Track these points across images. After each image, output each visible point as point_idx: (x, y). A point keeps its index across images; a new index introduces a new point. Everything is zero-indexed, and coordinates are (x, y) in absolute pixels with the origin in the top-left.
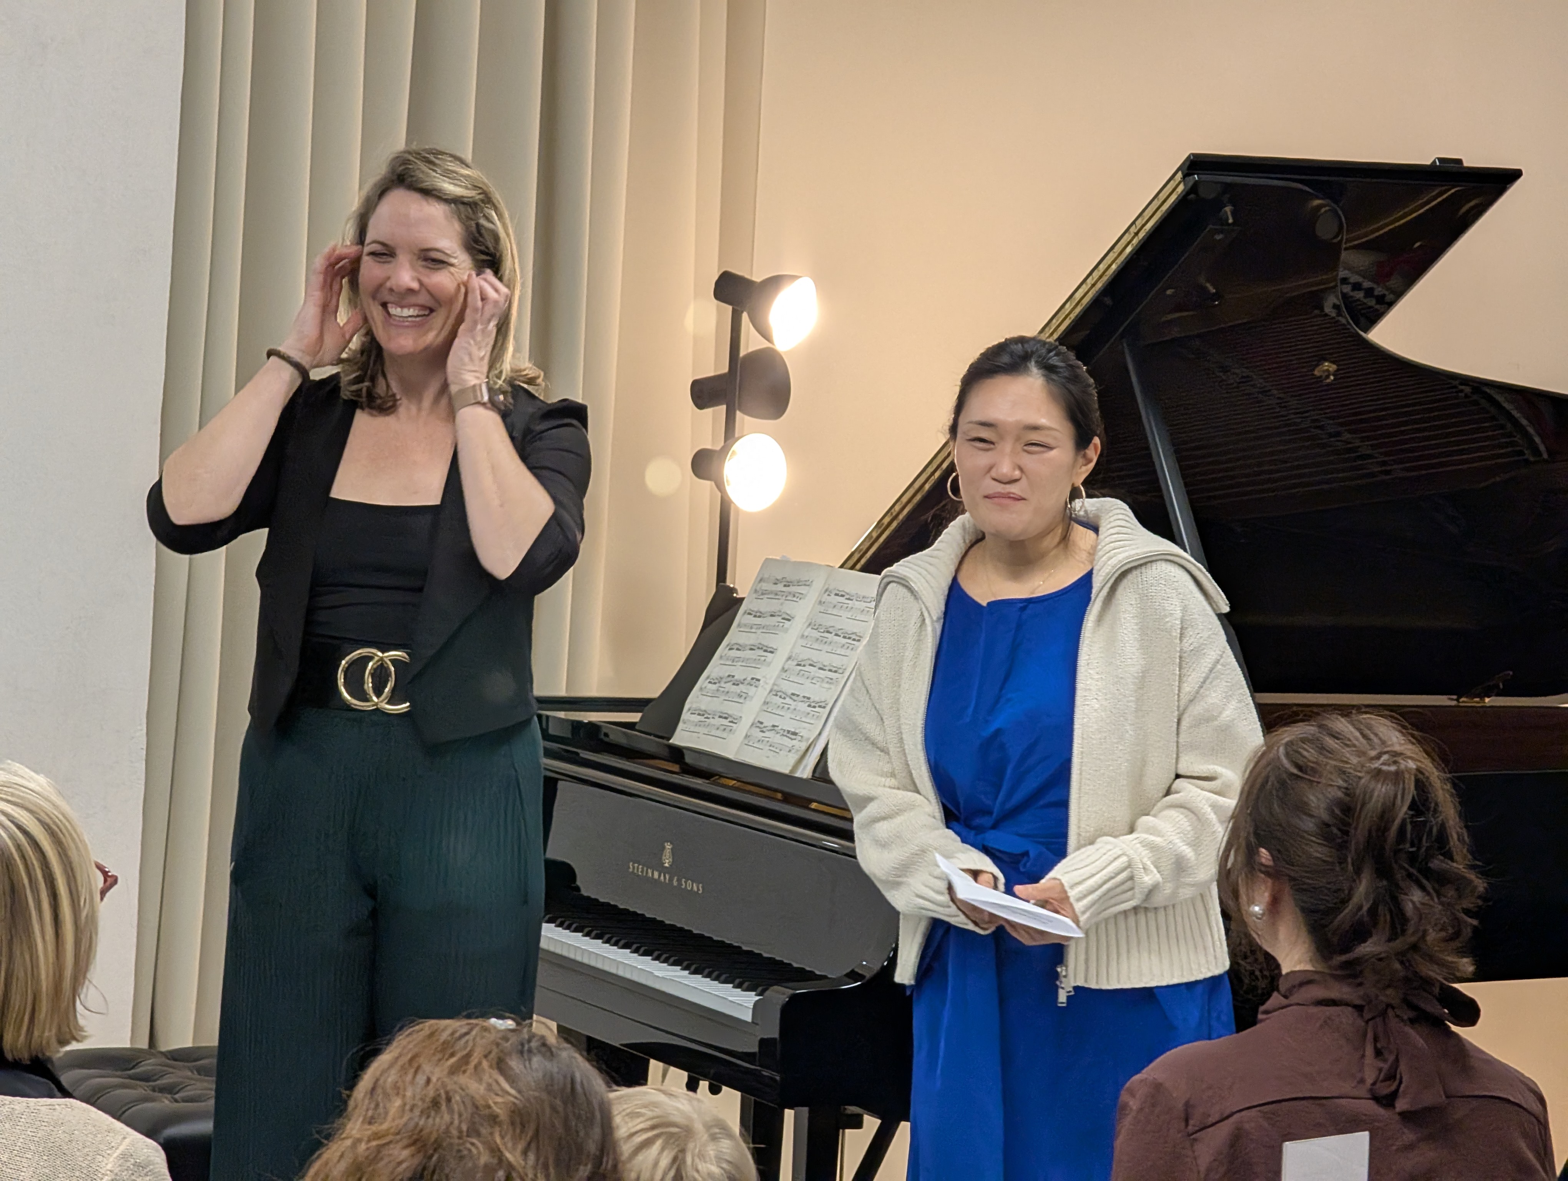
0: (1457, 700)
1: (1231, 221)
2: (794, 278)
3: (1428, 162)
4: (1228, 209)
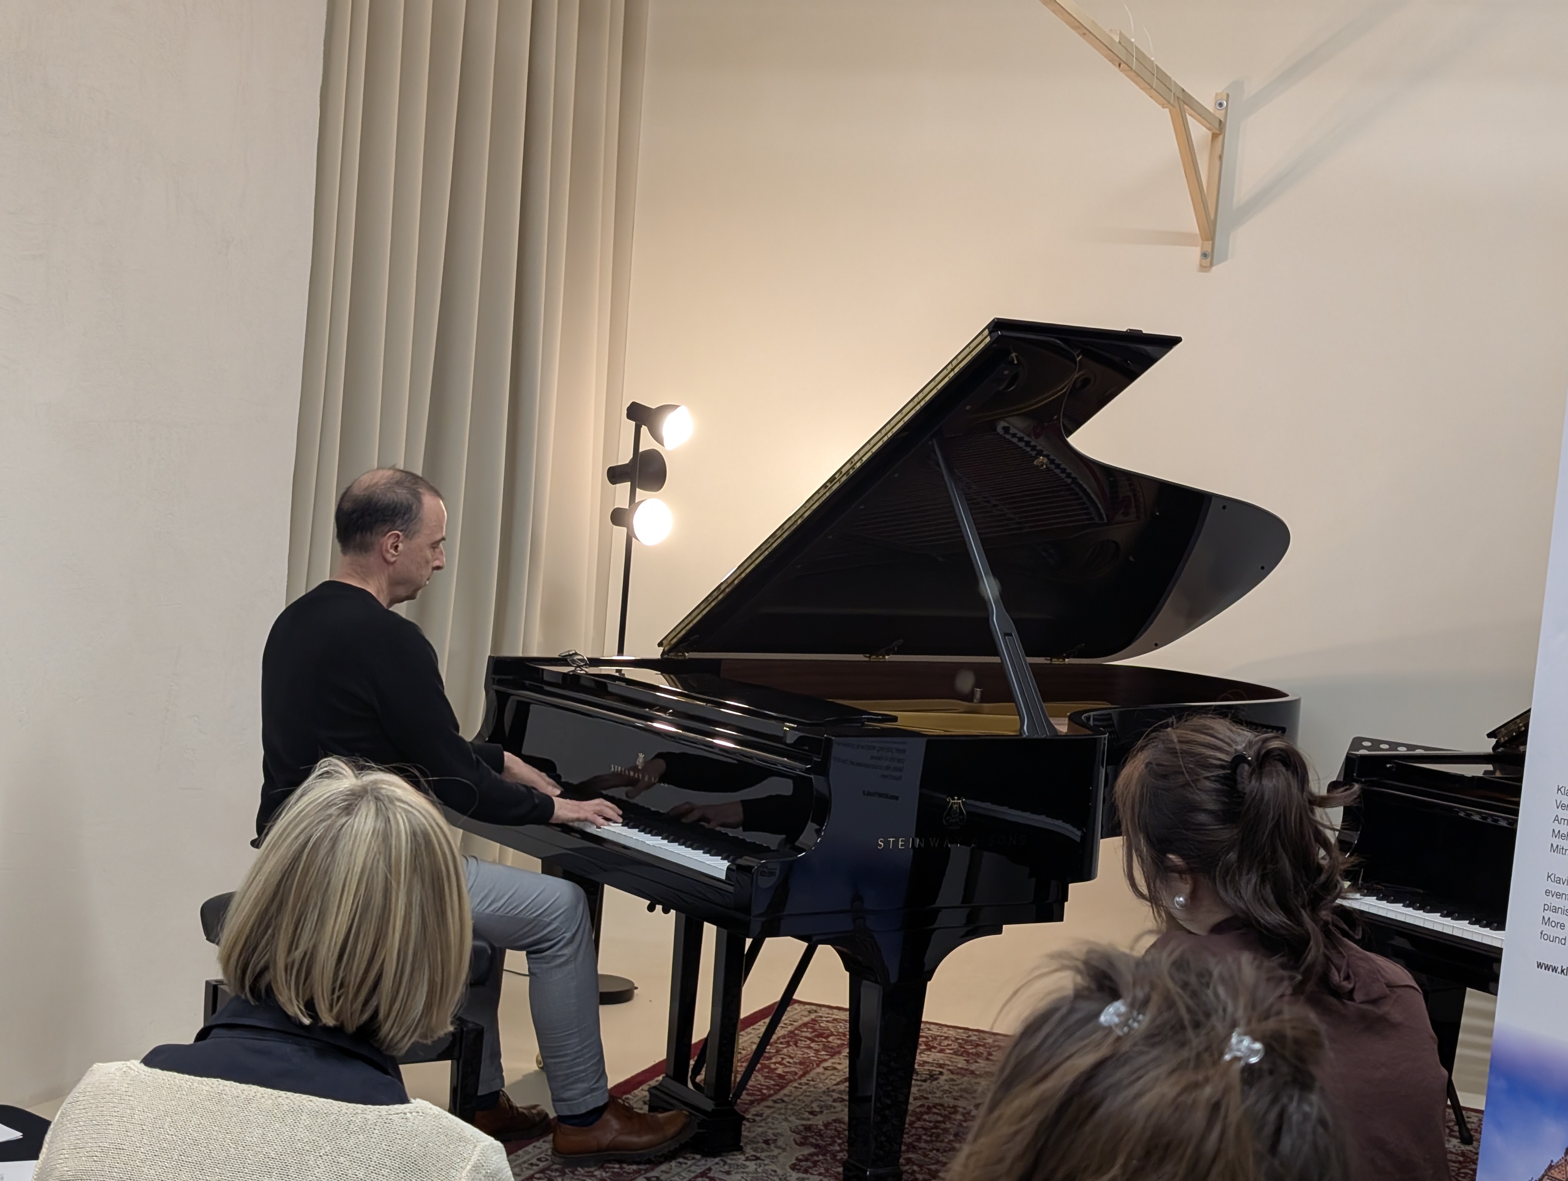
0: (1051, 660)
1: (1016, 362)
2: (676, 406)
3: (1124, 330)
4: (1014, 355)
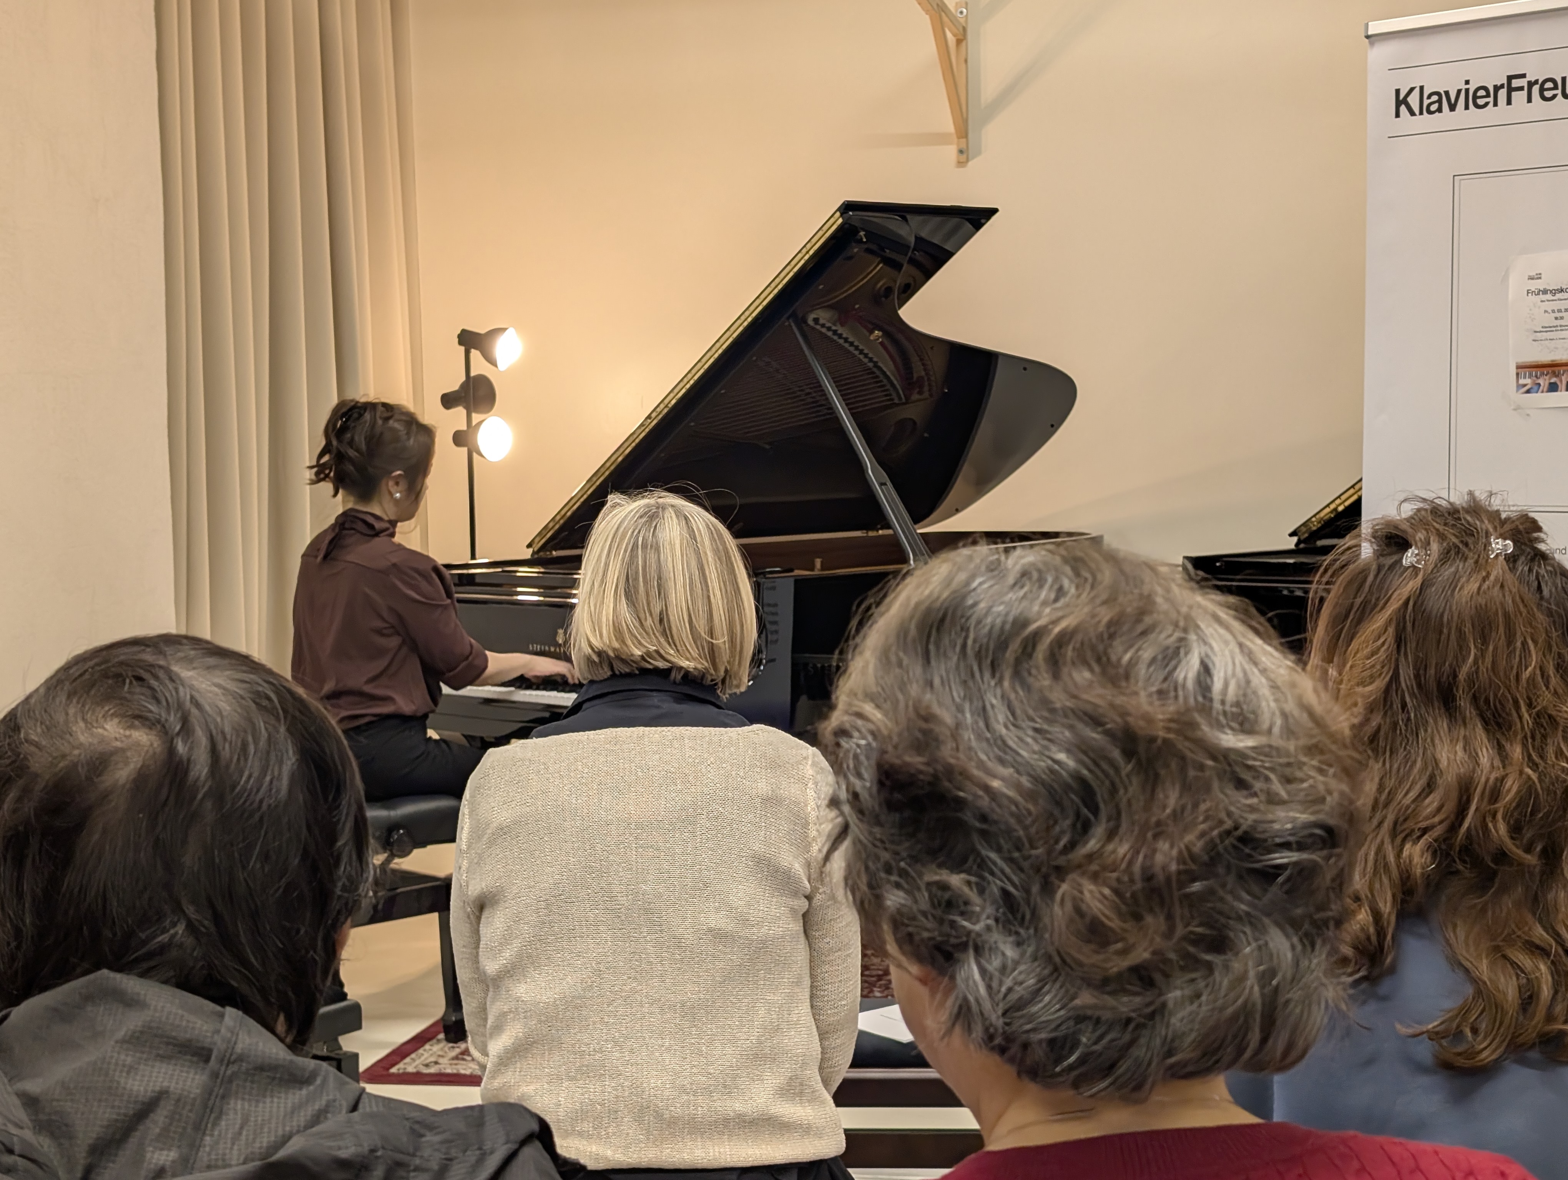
1: (865, 240)
4: (862, 233)
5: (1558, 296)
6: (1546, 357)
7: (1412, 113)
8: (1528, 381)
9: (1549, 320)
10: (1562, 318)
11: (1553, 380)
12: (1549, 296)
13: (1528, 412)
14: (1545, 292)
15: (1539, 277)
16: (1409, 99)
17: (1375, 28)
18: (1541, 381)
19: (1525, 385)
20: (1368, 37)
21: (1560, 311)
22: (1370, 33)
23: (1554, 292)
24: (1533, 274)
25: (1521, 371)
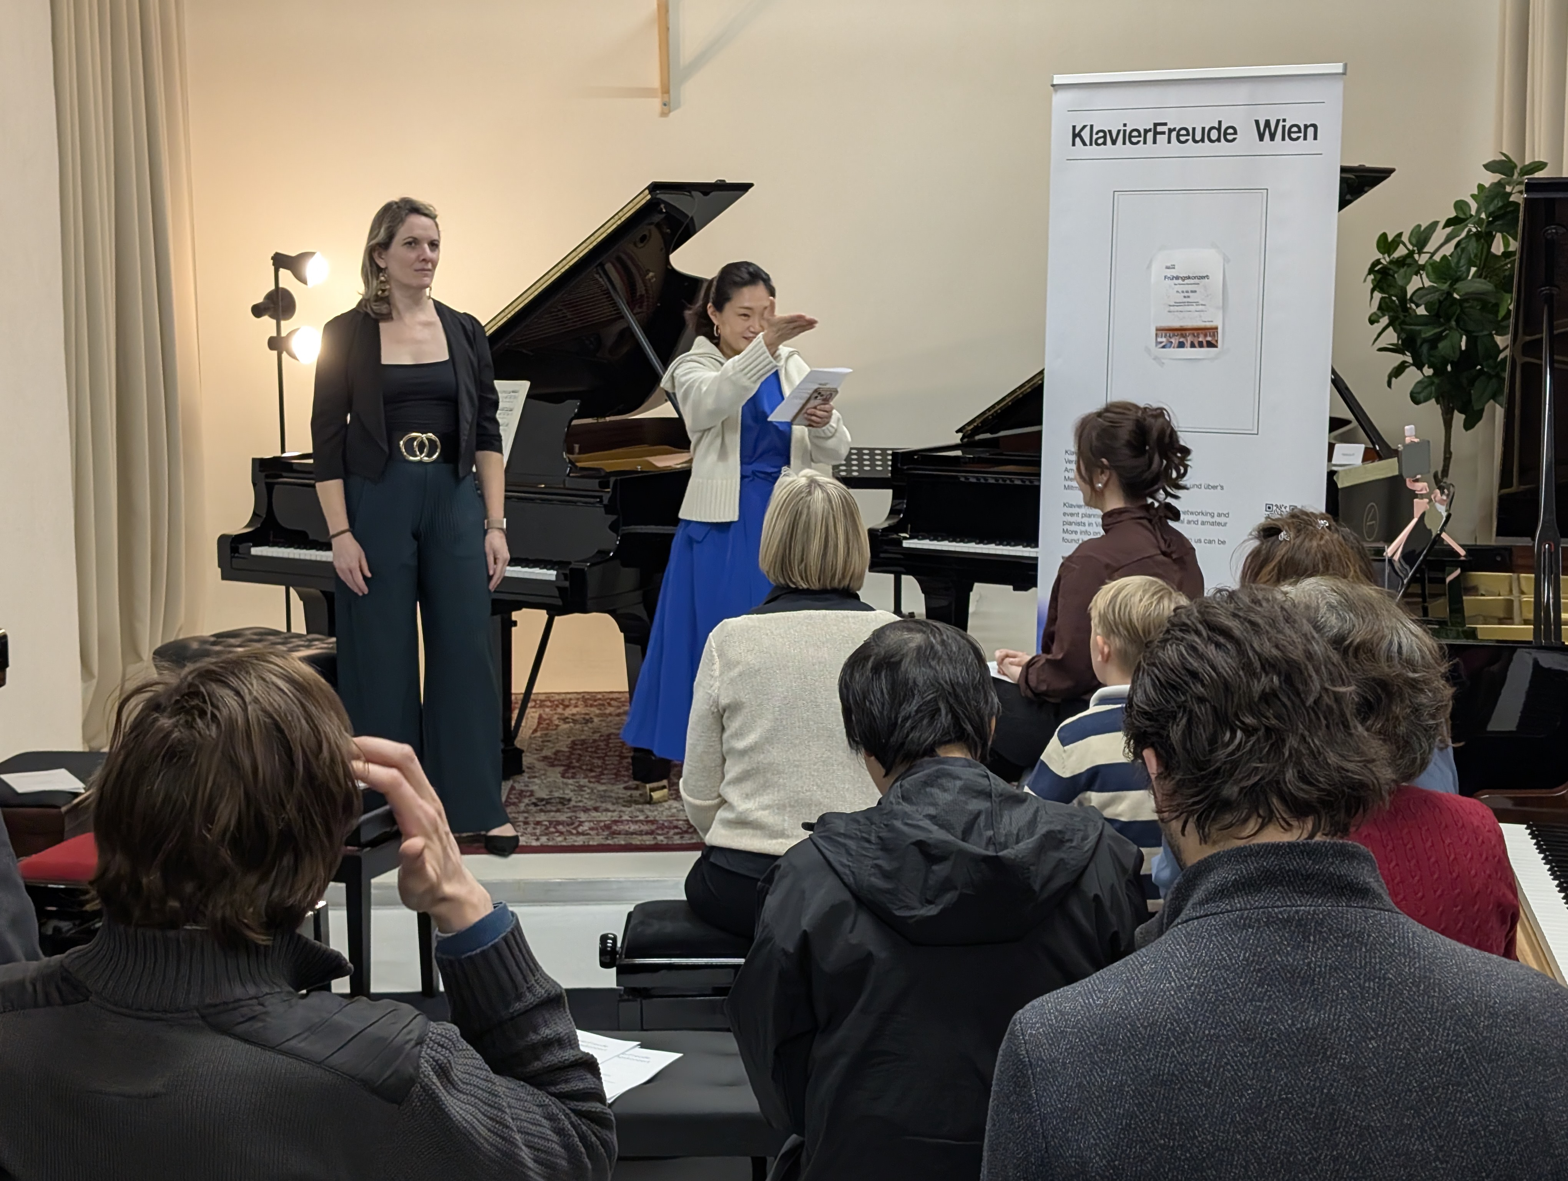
1: (664, 211)
2: (313, 254)
3: (713, 181)
4: (662, 206)
5: (1187, 281)
6: (1177, 324)
7: (1084, 144)
8: (1164, 340)
9: (1180, 298)
10: (1189, 297)
11: (1181, 340)
12: (1180, 281)
13: (1163, 361)
14: (1177, 278)
15: (1173, 267)
16: (1082, 134)
17: (1058, 79)
18: (1173, 340)
19: (1161, 343)
20: (1053, 86)
21: (1187, 292)
22: (1055, 83)
23: (1184, 278)
24: (1169, 264)
25: (1159, 333)
